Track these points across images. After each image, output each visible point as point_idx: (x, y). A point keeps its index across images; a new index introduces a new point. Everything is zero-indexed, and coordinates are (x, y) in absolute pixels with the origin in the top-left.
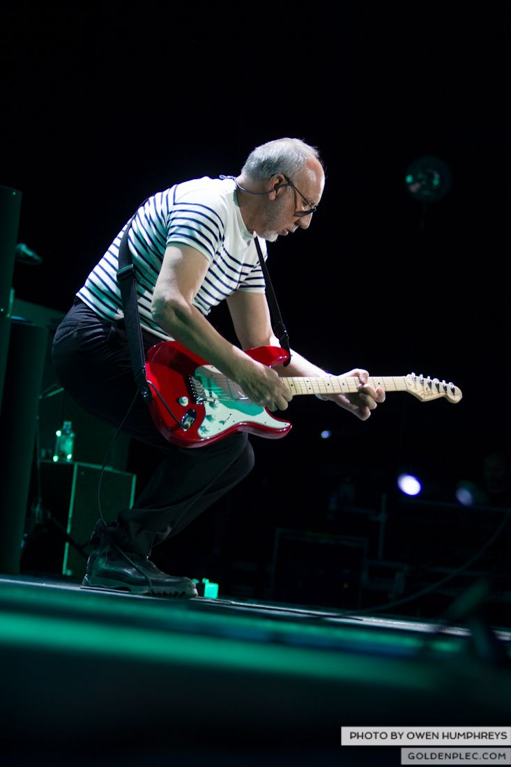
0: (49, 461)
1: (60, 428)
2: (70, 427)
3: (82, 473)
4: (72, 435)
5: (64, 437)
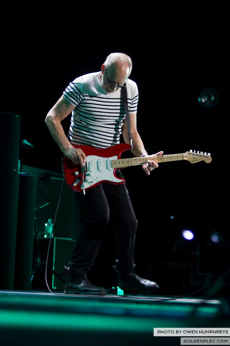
0: (43, 238)
1: (46, 222)
2: (51, 221)
3: (58, 242)
4: (52, 225)
5: (49, 226)
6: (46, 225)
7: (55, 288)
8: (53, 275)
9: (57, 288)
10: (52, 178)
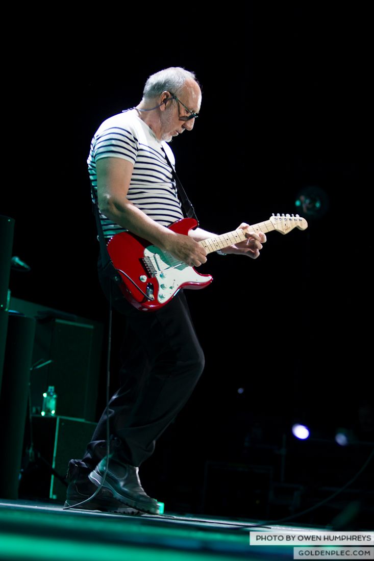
0: (38, 416)
1: (46, 391)
2: (53, 390)
3: (63, 424)
4: (55, 396)
5: (49, 398)
6: (45, 395)
7: (55, 497)
8: (53, 477)
9: (58, 497)
10: (58, 321)
